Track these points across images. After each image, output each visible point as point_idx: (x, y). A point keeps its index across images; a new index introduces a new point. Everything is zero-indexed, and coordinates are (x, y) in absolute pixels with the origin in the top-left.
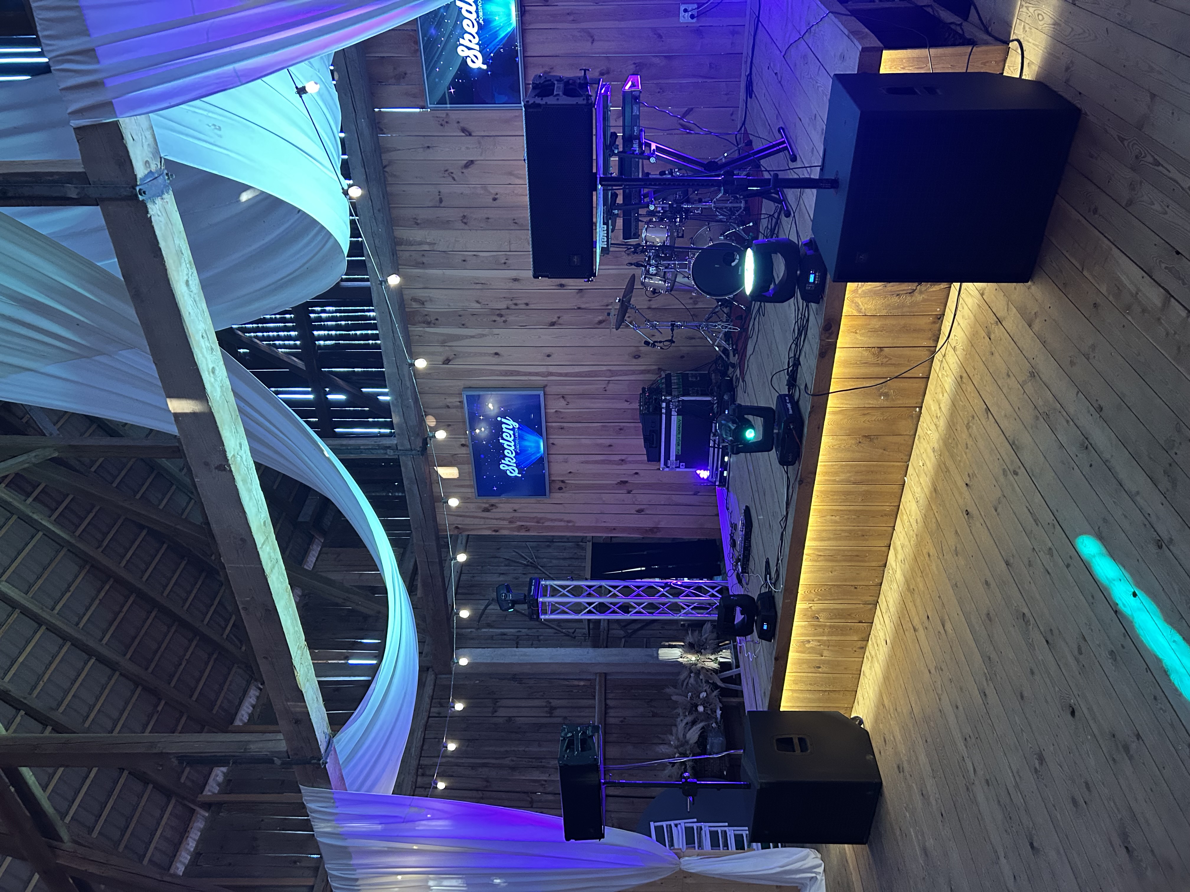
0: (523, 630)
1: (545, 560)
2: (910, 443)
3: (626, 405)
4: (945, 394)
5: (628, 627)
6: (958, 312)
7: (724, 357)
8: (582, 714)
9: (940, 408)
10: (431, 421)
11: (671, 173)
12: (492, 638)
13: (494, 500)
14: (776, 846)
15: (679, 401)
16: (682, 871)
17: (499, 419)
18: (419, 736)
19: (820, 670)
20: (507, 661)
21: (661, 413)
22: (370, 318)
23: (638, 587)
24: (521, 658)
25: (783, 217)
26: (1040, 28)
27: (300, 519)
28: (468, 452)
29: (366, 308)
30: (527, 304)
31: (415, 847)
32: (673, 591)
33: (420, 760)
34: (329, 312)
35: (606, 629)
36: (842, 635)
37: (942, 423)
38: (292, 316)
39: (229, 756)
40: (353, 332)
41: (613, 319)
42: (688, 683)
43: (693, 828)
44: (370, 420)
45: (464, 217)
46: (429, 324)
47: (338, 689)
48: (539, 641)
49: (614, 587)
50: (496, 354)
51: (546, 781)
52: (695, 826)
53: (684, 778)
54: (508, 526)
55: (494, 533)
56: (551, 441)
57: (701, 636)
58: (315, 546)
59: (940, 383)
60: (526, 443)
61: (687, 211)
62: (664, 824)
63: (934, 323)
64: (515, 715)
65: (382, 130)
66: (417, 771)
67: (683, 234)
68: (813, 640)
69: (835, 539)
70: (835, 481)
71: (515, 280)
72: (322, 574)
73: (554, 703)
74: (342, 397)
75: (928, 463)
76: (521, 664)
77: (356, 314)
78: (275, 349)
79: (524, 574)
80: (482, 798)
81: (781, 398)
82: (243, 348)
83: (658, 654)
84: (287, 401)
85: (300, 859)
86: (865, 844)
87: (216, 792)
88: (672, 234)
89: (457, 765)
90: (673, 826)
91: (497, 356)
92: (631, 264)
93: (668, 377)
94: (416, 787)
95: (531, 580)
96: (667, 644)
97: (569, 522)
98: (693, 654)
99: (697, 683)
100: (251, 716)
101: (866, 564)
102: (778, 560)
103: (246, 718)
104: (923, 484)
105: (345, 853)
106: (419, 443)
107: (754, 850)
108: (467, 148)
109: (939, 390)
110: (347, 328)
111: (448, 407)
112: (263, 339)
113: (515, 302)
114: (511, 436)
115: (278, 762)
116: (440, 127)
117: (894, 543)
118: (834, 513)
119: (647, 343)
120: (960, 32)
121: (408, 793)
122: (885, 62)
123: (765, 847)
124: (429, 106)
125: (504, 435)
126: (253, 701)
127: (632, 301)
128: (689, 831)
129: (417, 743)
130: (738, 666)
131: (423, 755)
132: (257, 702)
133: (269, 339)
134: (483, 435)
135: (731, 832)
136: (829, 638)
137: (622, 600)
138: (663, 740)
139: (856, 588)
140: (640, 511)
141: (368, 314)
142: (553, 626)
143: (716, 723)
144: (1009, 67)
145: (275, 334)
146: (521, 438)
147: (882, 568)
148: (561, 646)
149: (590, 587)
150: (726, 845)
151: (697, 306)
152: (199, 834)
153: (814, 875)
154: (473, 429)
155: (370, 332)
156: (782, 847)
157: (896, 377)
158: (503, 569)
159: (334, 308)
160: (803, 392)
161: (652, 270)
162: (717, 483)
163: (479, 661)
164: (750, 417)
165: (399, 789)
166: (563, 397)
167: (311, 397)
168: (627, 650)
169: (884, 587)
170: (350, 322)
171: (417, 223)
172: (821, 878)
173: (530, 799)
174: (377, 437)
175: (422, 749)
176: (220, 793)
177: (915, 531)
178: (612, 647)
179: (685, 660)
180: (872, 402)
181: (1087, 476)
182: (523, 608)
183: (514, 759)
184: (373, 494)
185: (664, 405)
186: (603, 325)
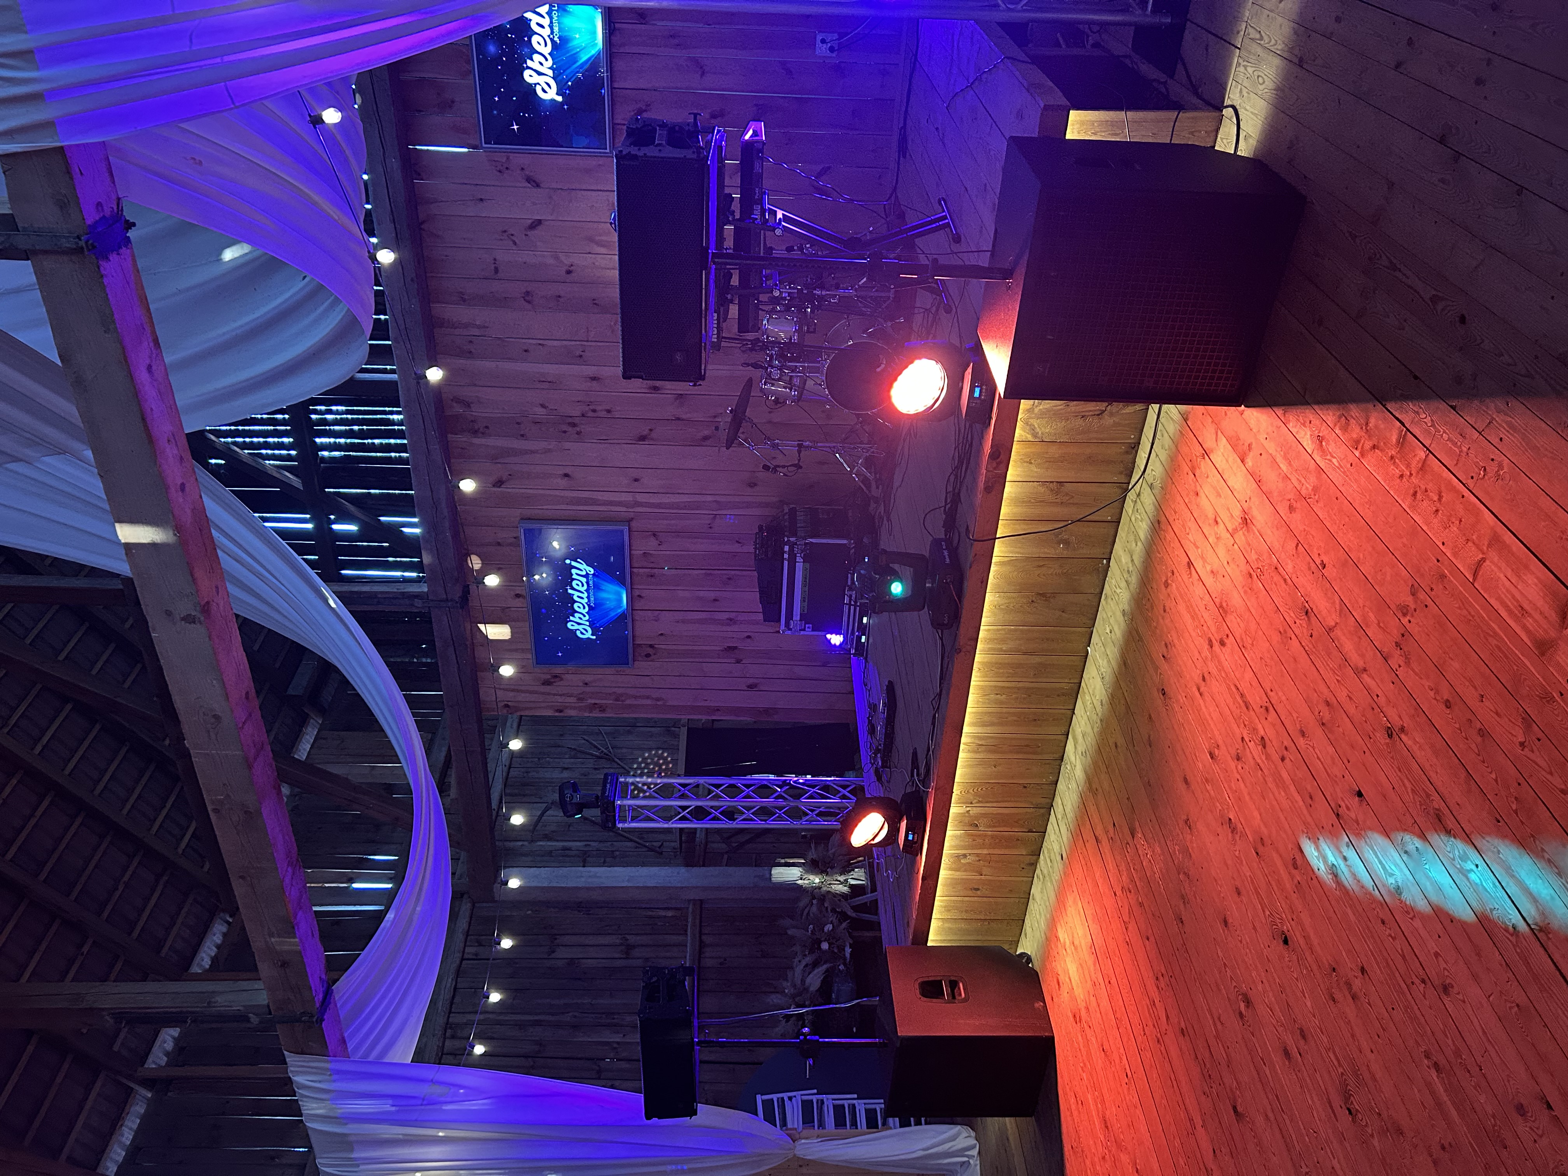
0: (592, 844)
1: (624, 750)
2: (1095, 604)
3: (736, 548)
4: (1139, 544)
5: (733, 839)
6: (1156, 440)
7: (864, 488)
8: (668, 954)
9: (1132, 560)
10: (476, 563)
11: (801, 249)
12: (550, 853)
13: (558, 670)
14: (918, 1123)
15: (806, 544)
16: (796, 1158)
17: (568, 561)
18: (449, 985)
19: (979, 892)
20: (571, 884)
21: (783, 559)
22: (393, 423)
23: (748, 786)
24: (590, 880)
25: (942, 312)
26: (1260, 93)
27: (290, 692)
28: (525, 605)
29: (387, 409)
30: (609, 411)
31: (441, 1134)
32: (791, 791)
33: (449, 1017)
34: (337, 413)
35: (703, 842)
36: (1007, 847)
37: (1134, 580)
38: (287, 416)
39: (188, 1012)
40: (370, 441)
41: (723, 435)
42: (808, 914)
43: (812, 1101)
44: (390, 559)
45: (528, 293)
46: (475, 432)
47: (338, 923)
48: (614, 858)
49: (717, 786)
50: (566, 475)
51: (618, 1043)
52: (814, 1098)
53: (803, 1034)
54: (577, 705)
55: (557, 714)
56: (637, 593)
57: (828, 851)
58: (309, 729)
59: (1133, 529)
60: (604, 595)
61: (821, 298)
62: (775, 1097)
63: (1127, 453)
64: (580, 956)
65: (419, 175)
66: (446, 1031)
67: (815, 329)
68: (970, 854)
69: (1000, 724)
70: (1001, 649)
71: (594, 379)
72: (318, 766)
73: (632, 939)
74: (353, 528)
75: (1116, 628)
76: (588, 889)
77: (375, 417)
78: (261, 461)
79: (595, 769)
80: (532, 1067)
81: (936, 543)
82: (215, 458)
83: (771, 875)
84: (279, 532)
85: (279, 1154)
86: (1031, 1116)
87: (163, 1064)
88: (801, 328)
89: (499, 1023)
90: (786, 1099)
91: (566, 478)
92: (748, 365)
93: (793, 512)
94: (442, 1054)
95: (606, 775)
96: (783, 861)
97: (658, 699)
98: (816, 874)
99: (821, 912)
100: (215, 960)
101: (1039, 757)
102: (928, 750)
103: (207, 963)
104: (1110, 656)
105: (345, 1143)
106: (457, 593)
107: (891, 1128)
108: (534, 204)
109: (1132, 538)
110: (361, 435)
111: (499, 544)
112: (244, 446)
113: (591, 407)
114: (583, 585)
115: (254, 1020)
116: (498, 174)
117: (1073, 730)
118: (999, 691)
119: (766, 468)
120: (1163, 90)
121: (433, 1061)
122: (1073, 125)
123: (904, 1124)
124: (484, 145)
125: (574, 583)
126: (218, 939)
127: (748, 413)
128: (807, 1106)
129: (446, 994)
130: (874, 889)
131: (453, 1010)
132: (223, 941)
133: (251, 446)
134: (545, 583)
135: (861, 1106)
136: (991, 851)
137: (726, 803)
138: (775, 988)
139: (1025, 787)
140: (751, 687)
141: (391, 417)
142: (634, 838)
143: (845, 964)
144: (1222, 139)
145: (261, 440)
146: (597, 587)
147: (1058, 762)
148: (643, 865)
149: (684, 785)
150: (854, 1124)
151: (831, 422)
152: (138, 1121)
153: (966, 1159)
154: (531, 575)
155: (392, 441)
156: (926, 1124)
157: (1078, 521)
158: (567, 762)
159: (344, 408)
160: (963, 534)
161: (776, 374)
162: (853, 651)
163: (534, 884)
164: (896, 567)
165: (419, 1056)
166: (654, 535)
167: (310, 526)
168: (731, 869)
169: (1061, 786)
170: (365, 427)
171: (463, 299)
172: (975, 1162)
173: (597, 1068)
174: (400, 582)
175: (452, 1003)
176: (168, 1064)
177: (1100, 714)
178: (709, 866)
179: (806, 882)
180: (1050, 552)
181: (1307, 648)
182: (594, 813)
183: (576, 1014)
184: (392, 660)
185: (786, 548)
186: (708, 443)
